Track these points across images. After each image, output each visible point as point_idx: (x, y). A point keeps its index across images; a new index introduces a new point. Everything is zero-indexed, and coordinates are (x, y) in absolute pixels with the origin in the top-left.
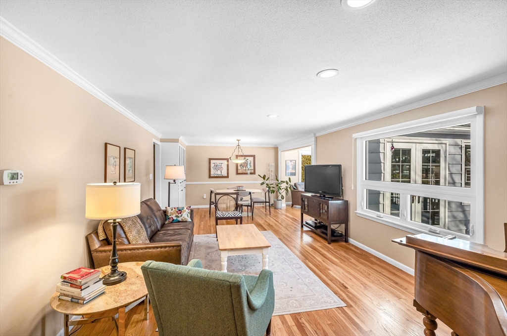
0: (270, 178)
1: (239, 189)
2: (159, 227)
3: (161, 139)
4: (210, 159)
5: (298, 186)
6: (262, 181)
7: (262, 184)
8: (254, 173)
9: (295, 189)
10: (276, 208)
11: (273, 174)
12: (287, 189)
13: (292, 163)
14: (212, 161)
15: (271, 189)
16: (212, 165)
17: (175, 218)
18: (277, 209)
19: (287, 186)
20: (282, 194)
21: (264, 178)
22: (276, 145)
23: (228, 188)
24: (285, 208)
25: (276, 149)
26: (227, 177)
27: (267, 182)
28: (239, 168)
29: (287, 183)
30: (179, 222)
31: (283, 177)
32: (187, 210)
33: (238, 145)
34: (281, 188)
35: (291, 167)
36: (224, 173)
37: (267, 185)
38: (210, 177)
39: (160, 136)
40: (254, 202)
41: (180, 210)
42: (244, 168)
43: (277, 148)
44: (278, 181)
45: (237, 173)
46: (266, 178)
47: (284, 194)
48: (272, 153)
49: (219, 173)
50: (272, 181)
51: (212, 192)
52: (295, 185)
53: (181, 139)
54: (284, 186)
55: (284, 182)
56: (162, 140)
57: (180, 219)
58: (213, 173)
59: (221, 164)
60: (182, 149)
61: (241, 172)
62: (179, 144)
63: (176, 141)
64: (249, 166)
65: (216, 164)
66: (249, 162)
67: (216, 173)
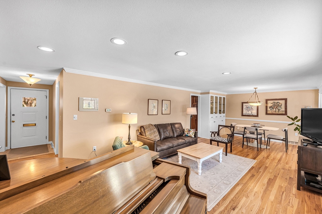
2: (175, 136)
3: (201, 93)
4: (243, 103)
7: (291, 124)
8: (285, 114)
16: (244, 107)
17: (187, 134)
21: (295, 119)
22: (316, 87)
25: (316, 91)
26: (257, 116)
28: (269, 109)
30: (189, 136)
32: (192, 131)
33: (256, 92)
36: (255, 113)
37: (298, 125)
38: (243, 115)
40: (268, 138)
41: (189, 131)
42: (274, 110)
43: (318, 90)
45: (267, 114)
49: (250, 113)
51: (231, 125)
57: (189, 135)
58: (245, 112)
59: (252, 106)
60: (216, 98)
61: (271, 113)
62: (210, 95)
63: (208, 93)
64: (280, 108)
65: (247, 106)
66: (280, 104)
67: (247, 113)
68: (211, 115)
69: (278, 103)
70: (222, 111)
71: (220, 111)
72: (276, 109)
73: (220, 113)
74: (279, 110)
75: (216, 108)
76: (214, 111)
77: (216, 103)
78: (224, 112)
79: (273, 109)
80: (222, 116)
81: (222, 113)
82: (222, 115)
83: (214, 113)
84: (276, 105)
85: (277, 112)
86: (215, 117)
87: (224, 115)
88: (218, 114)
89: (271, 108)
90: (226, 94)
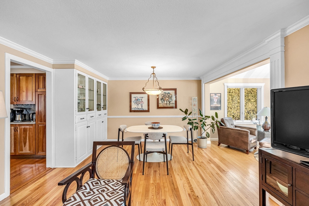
0: (193, 113)
1: (154, 127)
3: (53, 65)
4: (131, 93)
5: (226, 122)
6: (184, 115)
7: (184, 119)
8: (176, 107)
9: (221, 125)
10: (199, 147)
11: (196, 108)
12: (213, 126)
13: (217, 96)
14: (133, 95)
15: (194, 125)
16: (133, 99)
18: (201, 148)
19: (213, 121)
20: (207, 131)
21: (186, 112)
22: (199, 78)
23: (146, 123)
24: (210, 146)
25: (199, 82)
26: (148, 111)
27: (190, 117)
28: (160, 102)
29: (213, 119)
31: (207, 111)
33: (153, 73)
34: (206, 124)
35: (215, 100)
36: (145, 108)
37: (190, 120)
38: (131, 111)
39: (51, 61)
40: (172, 144)
42: (166, 102)
43: (200, 80)
44: (202, 116)
45: (158, 107)
46: (188, 113)
47: (209, 131)
48: (194, 86)
49: (140, 107)
50: (195, 116)
51: (120, 130)
52: (222, 120)
53: (77, 63)
54: (209, 121)
55: (209, 117)
56: (55, 66)
58: (134, 106)
59: (142, 98)
60: (91, 81)
61: (162, 106)
62: (76, 72)
63: (72, 66)
64: (171, 100)
65: (136, 98)
66: (171, 96)
67: (137, 107)
68: (78, 116)
69: (169, 94)
70: (102, 106)
71: (99, 105)
72: (167, 101)
73: (99, 109)
74: (170, 103)
75: (91, 100)
76: (87, 106)
77: (91, 90)
78: (105, 108)
79: (164, 101)
80: (103, 115)
81: (102, 109)
82: (103, 112)
83: (87, 111)
84: (167, 96)
85: (168, 106)
86: (89, 118)
87: (106, 111)
88: (95, 112)
89: (162, 100)
90: (108, 79)
